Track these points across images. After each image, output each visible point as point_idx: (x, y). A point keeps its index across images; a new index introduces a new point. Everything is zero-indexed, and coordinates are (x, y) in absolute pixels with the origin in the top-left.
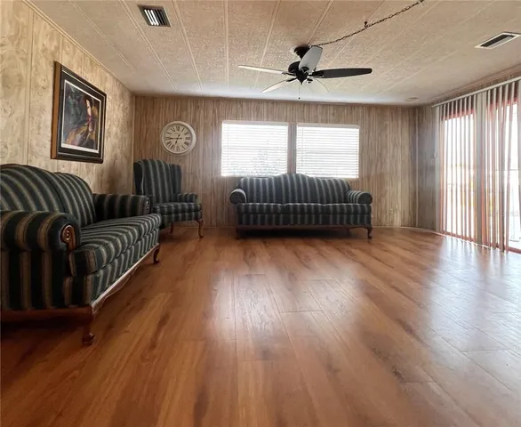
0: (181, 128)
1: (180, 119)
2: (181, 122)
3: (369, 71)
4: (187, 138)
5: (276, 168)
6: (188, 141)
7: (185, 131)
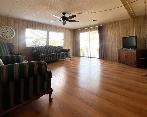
0: (8, 29)
1: (7, 25)
2: (8, 27)
3: (78, 22)
4: (11, 33)
5: (42, 43)
6: (11, 34)
7: (10, 30)
